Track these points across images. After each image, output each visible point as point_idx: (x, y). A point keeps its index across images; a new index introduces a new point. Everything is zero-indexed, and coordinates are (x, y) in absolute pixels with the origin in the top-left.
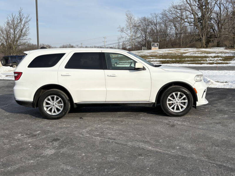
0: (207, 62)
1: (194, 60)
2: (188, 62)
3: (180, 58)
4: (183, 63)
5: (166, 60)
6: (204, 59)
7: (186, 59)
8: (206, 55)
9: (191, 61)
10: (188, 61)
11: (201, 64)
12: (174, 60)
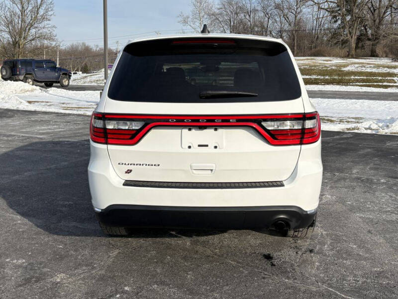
0: (395, 84)
1: (369, 79)
2: (359, 84)
3: (339, 75)
4: (347, 85)
5: (311, 77)
6: (389, 78)
7: (352, 77)
8: (388, 70)
9: (363, 81)
10: (357, 81)
11: (386, 87)
12: (327, 77)
